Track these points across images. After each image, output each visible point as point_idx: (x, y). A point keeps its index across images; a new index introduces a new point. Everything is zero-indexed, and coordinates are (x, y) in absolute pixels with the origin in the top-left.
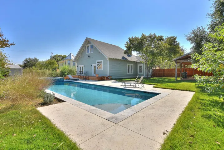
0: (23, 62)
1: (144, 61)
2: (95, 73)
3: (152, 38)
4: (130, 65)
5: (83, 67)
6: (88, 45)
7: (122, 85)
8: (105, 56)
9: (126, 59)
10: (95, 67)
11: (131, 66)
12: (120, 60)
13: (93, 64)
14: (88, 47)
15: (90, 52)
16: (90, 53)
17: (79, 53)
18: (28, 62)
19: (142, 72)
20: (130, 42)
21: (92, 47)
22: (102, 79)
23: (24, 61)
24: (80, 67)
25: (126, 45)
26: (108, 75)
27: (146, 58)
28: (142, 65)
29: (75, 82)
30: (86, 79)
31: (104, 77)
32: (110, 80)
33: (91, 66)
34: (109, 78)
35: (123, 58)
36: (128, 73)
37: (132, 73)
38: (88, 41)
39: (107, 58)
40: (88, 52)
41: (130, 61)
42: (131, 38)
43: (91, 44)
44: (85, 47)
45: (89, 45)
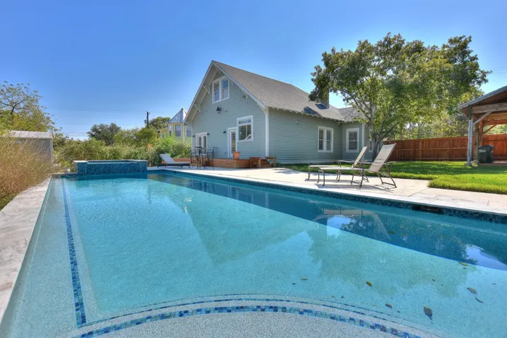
0: (89, 133)
1: (364, 117)
2: (233, 149)
3: (392, 49)
4: (325, 129)
5: (205, 138)
6: (216, 81)
7: (308, 180)
8: (259, 103)
9: (315, 112)
10: (234, 135)
11: (329, 134)
12: (299, 114)
13: (228, 129)
14: (217, 86)
15: (222, 98)
16: (220, 100)
17: (196, 102)
18: (99, 132)
19: (355, 148)
20: (327, 64)
21: (225, 84)
22: (251, 164)
23: (90, 131)
24: (200, 138)
25: (314, 74)
26: (267, 155)
27: (370, 110)
28: (357, 130)
29: (175, 172)
30: (208, 164)
31: (256, 160)
32: (272, 166)
33: (225, 132)
34: (268, 163)
35: (308, 110)
36: (320, 151)
37: (329, 151)
38: (215, 71)
39: (263, 107)
40: (217, 98)
41: (325, 118)
42: (329, 52)
43: (223, 78)
44: (211, 86)
45: (220, 80)
